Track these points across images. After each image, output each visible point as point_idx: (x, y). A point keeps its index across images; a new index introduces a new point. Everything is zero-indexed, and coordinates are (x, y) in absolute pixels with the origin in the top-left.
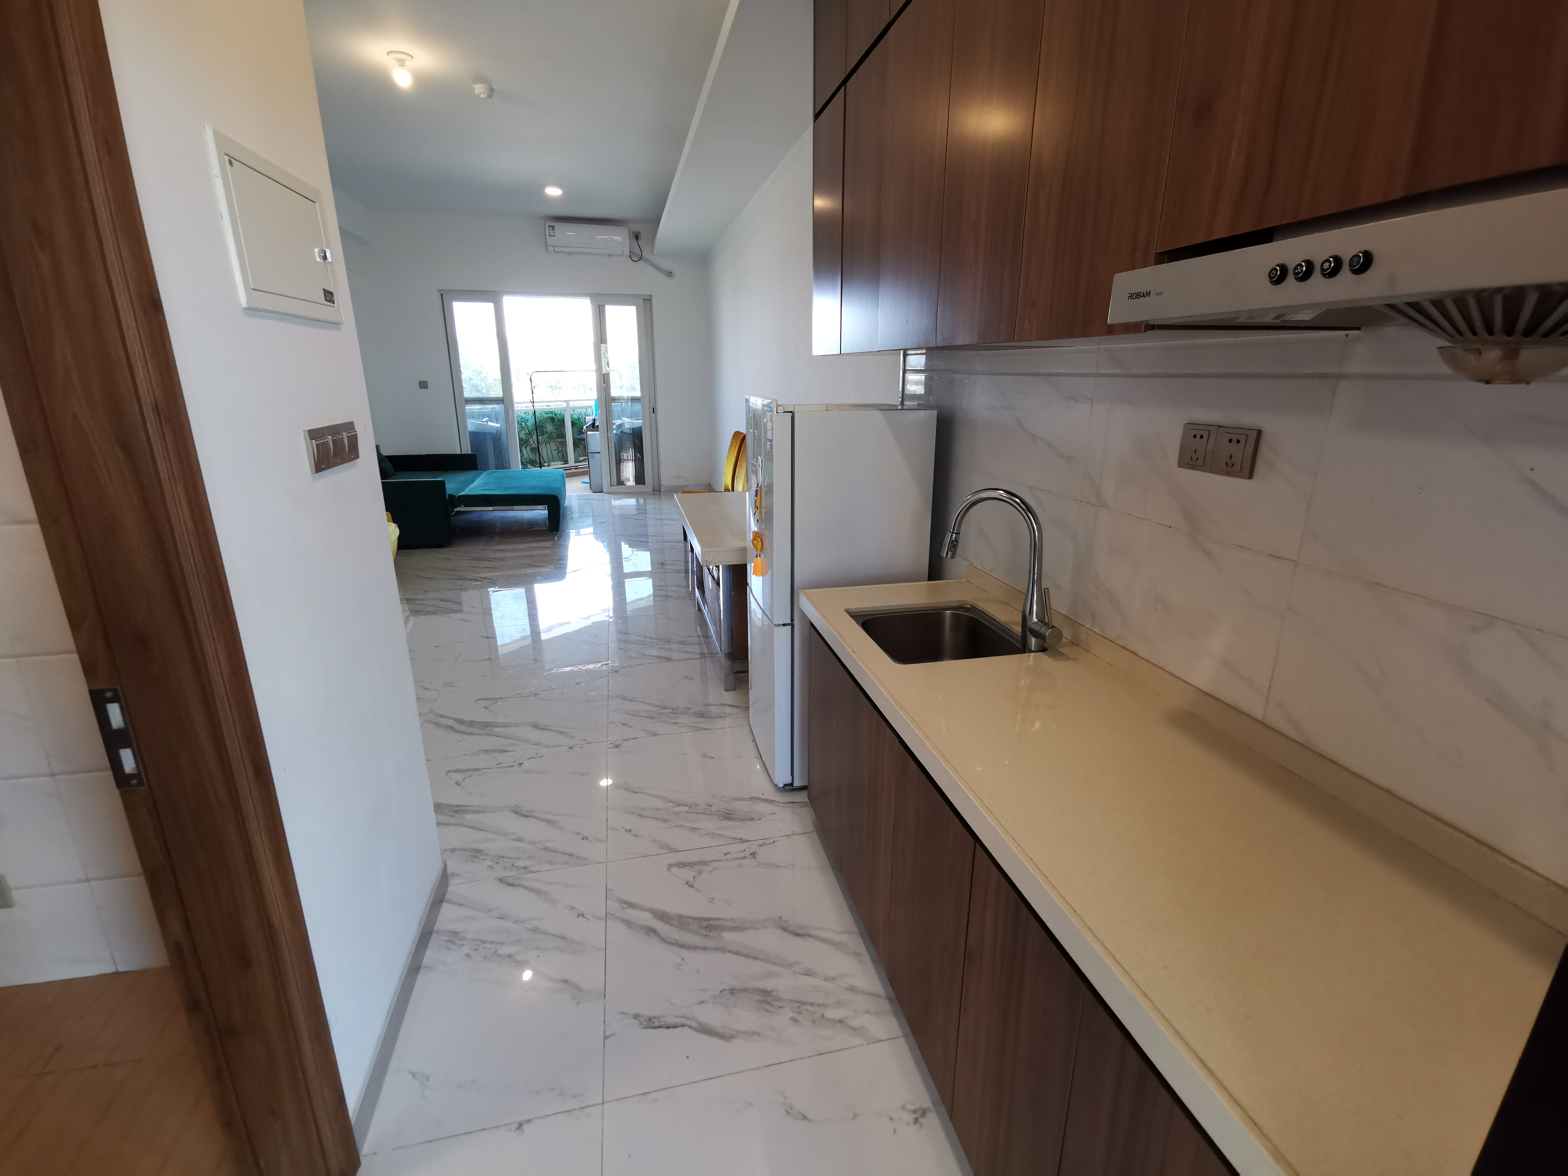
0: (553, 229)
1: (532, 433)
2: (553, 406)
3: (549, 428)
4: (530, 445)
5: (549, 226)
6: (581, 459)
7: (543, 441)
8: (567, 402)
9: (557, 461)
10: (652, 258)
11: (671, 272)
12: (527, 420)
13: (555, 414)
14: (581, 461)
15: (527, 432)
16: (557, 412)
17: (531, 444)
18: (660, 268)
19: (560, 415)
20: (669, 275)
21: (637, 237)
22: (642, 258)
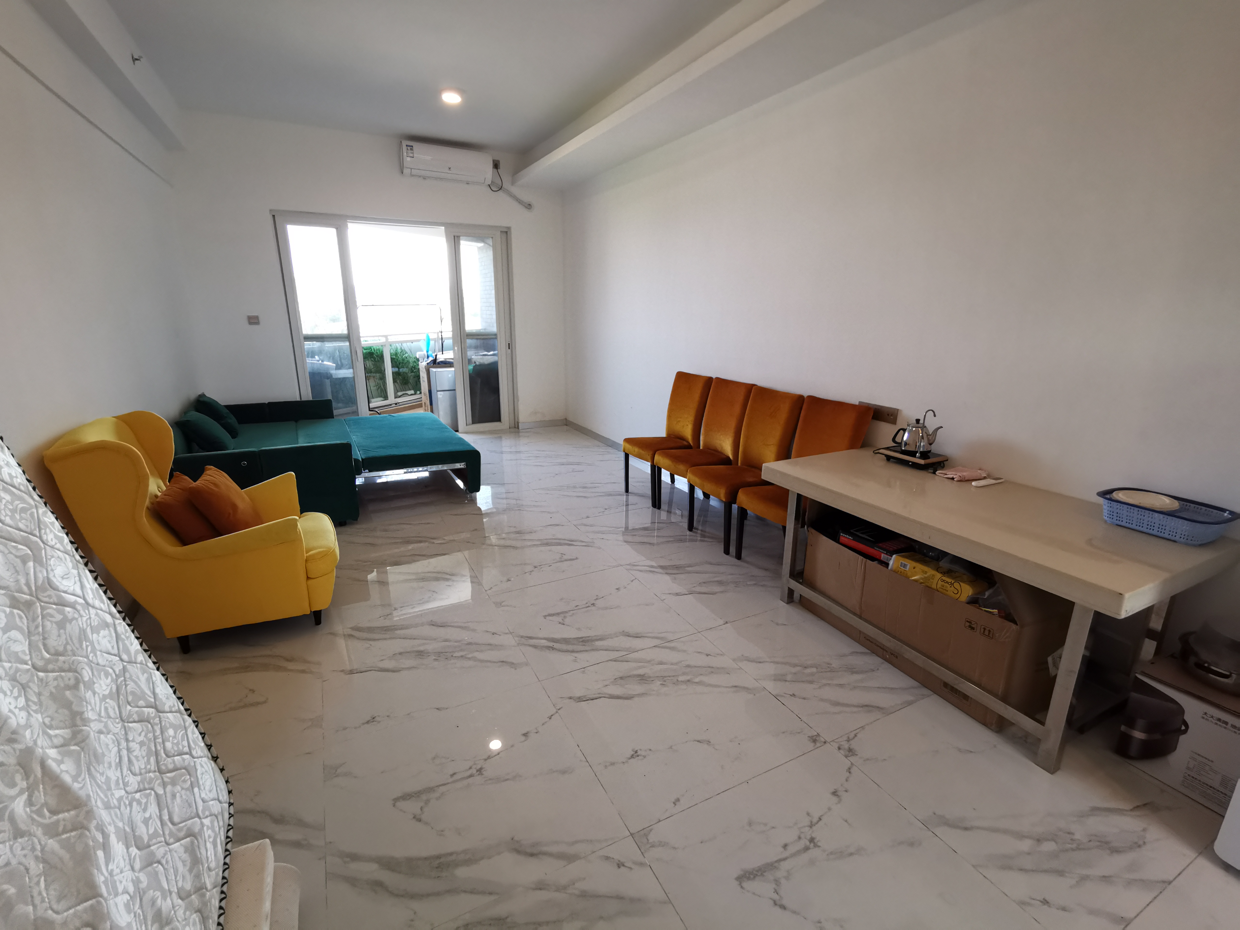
0: (411, 149)
5: (407, 146)
10: (514, 190)
13: (374, 350)
18: (520, 200)
19: (379, 350)
20: (529, 207)
21: (496, 165)
22: (502, 188)
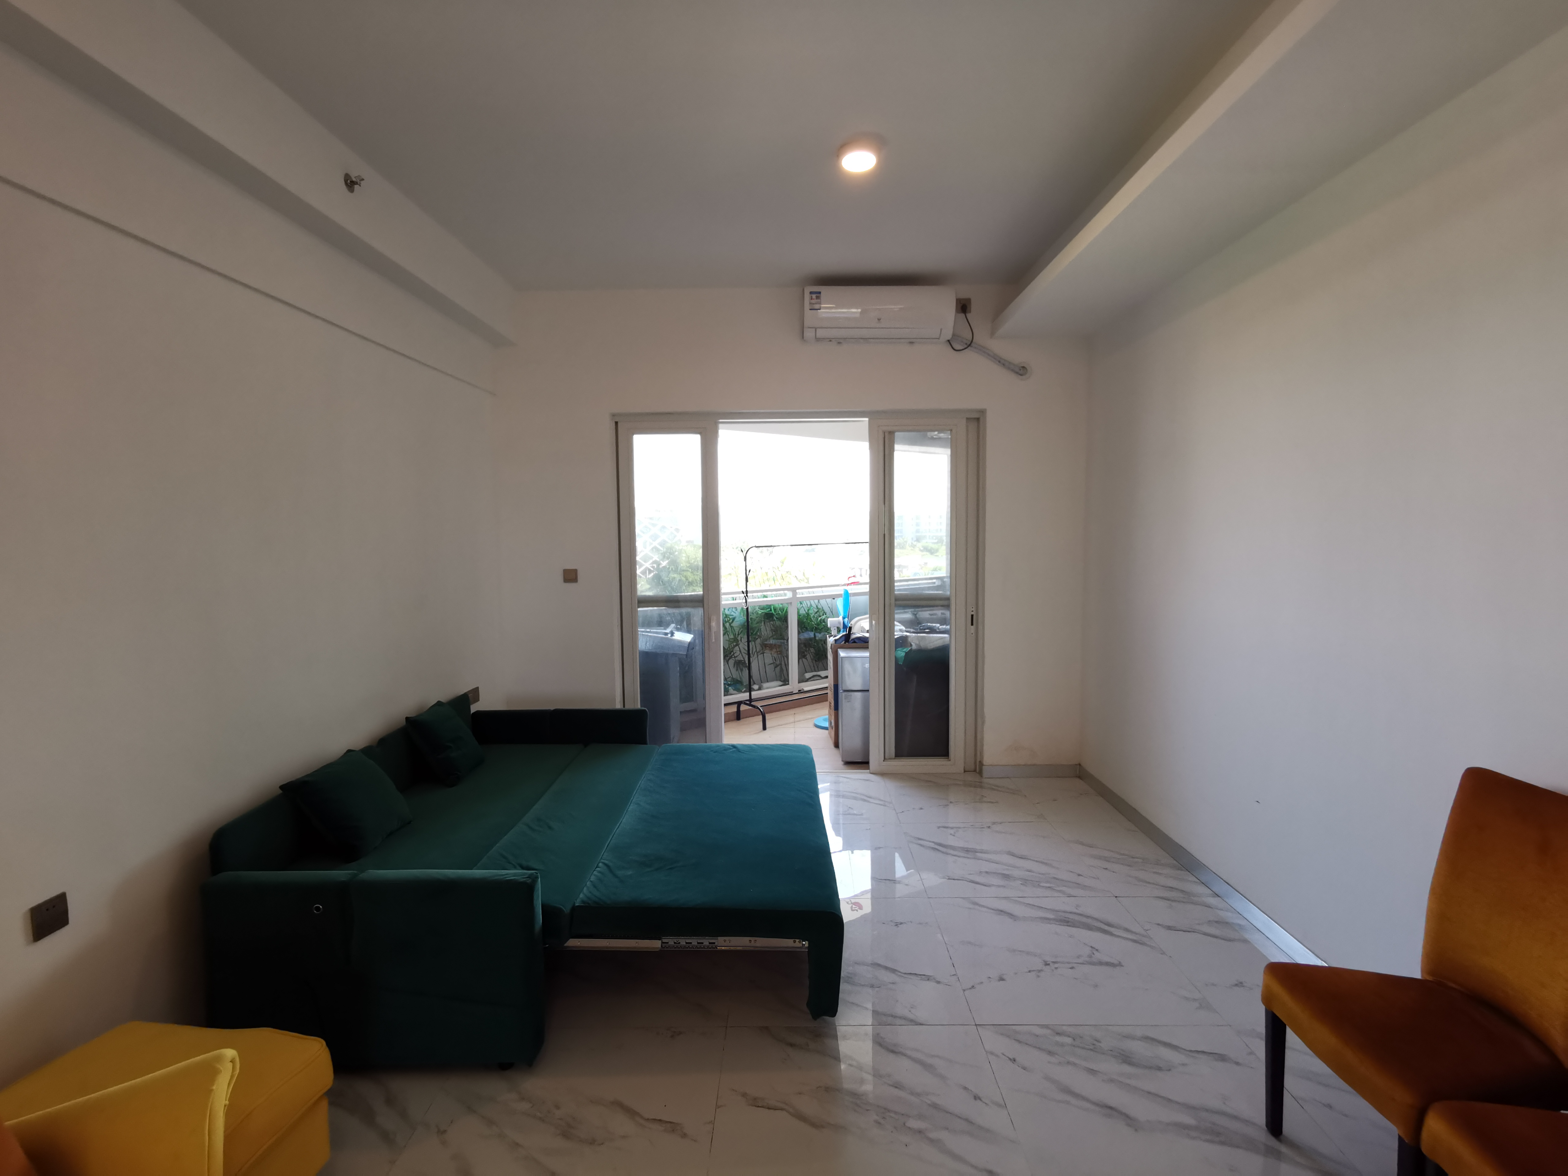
0: (818, 298)
1: (739, 639)
2: (773, 598)
3: (765, 630)
4: (735, 657)
5: (811, 293)
6: (808, 675)
7: (754, 650)
8: (794, 590)
9: (772, 681)
10: (996, 346)
11: (1023, 367)
12: (734, 619)
13: (775, 610)
14: (807, 680)
15: (732, 637)
16: (777, 606)
17: (735, 655)
18: (1005, 361)
19: (782, 609)
20: (1021, 372)
21: (963, 307)
22: (973, 344)
